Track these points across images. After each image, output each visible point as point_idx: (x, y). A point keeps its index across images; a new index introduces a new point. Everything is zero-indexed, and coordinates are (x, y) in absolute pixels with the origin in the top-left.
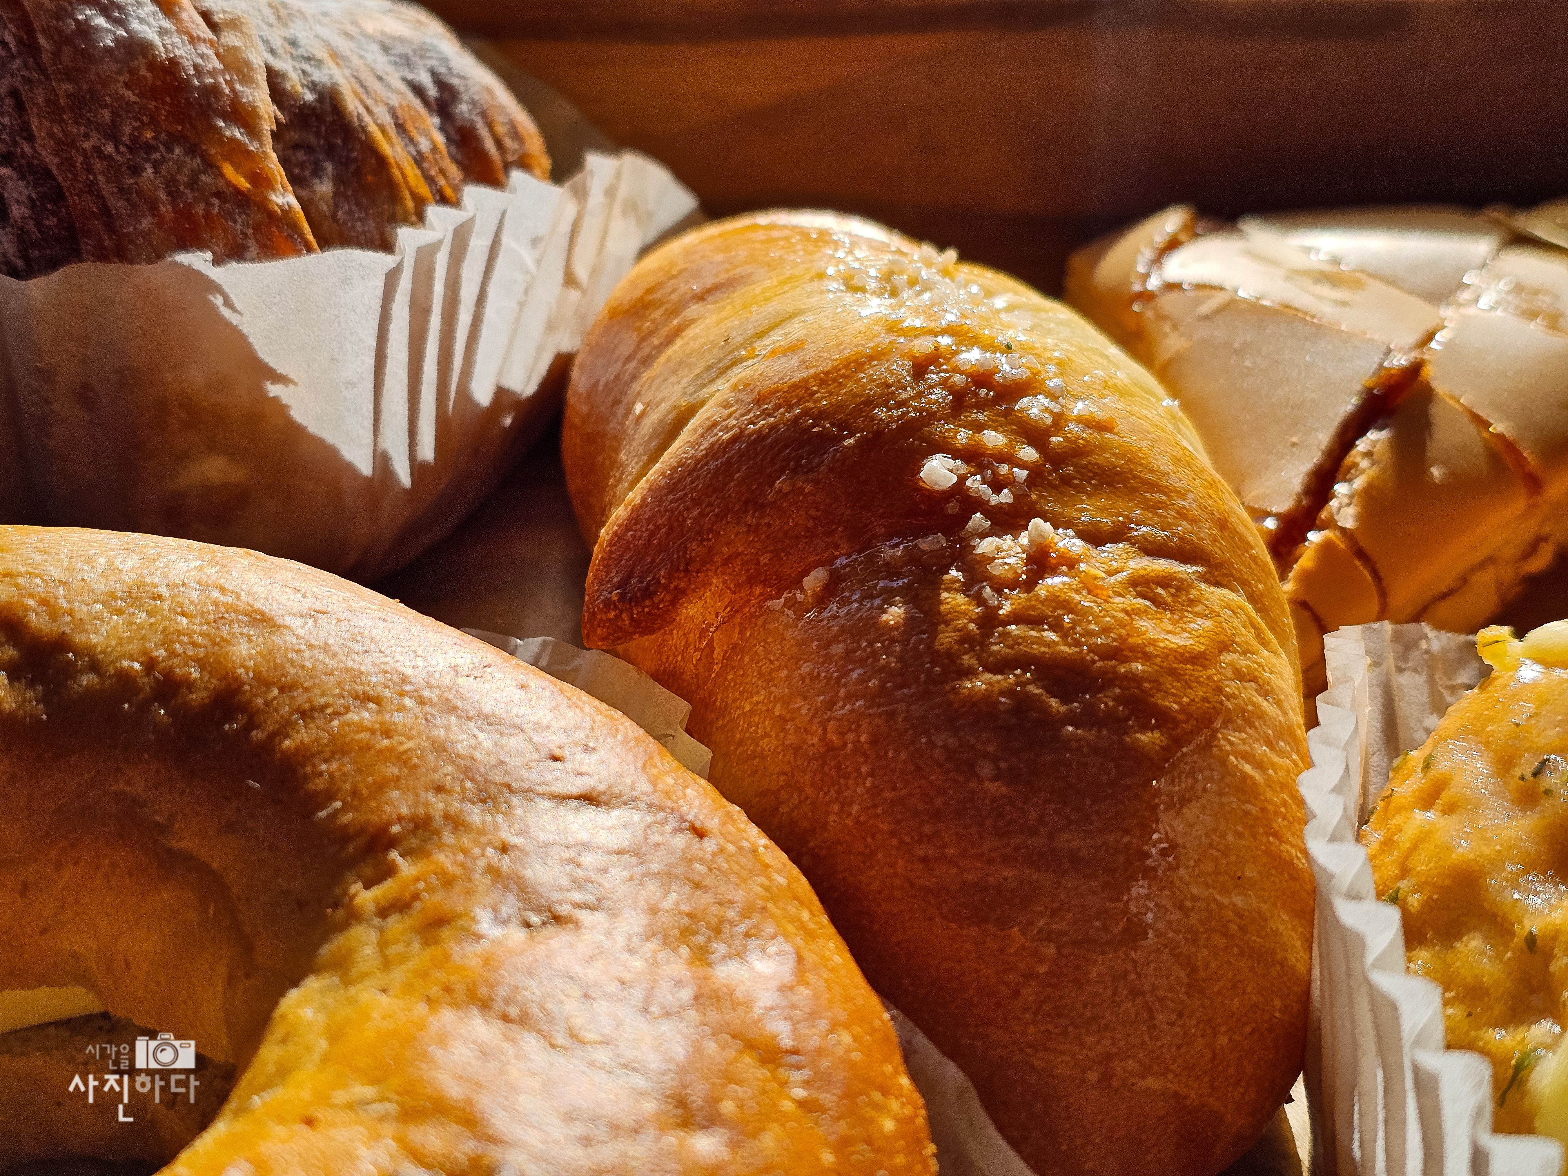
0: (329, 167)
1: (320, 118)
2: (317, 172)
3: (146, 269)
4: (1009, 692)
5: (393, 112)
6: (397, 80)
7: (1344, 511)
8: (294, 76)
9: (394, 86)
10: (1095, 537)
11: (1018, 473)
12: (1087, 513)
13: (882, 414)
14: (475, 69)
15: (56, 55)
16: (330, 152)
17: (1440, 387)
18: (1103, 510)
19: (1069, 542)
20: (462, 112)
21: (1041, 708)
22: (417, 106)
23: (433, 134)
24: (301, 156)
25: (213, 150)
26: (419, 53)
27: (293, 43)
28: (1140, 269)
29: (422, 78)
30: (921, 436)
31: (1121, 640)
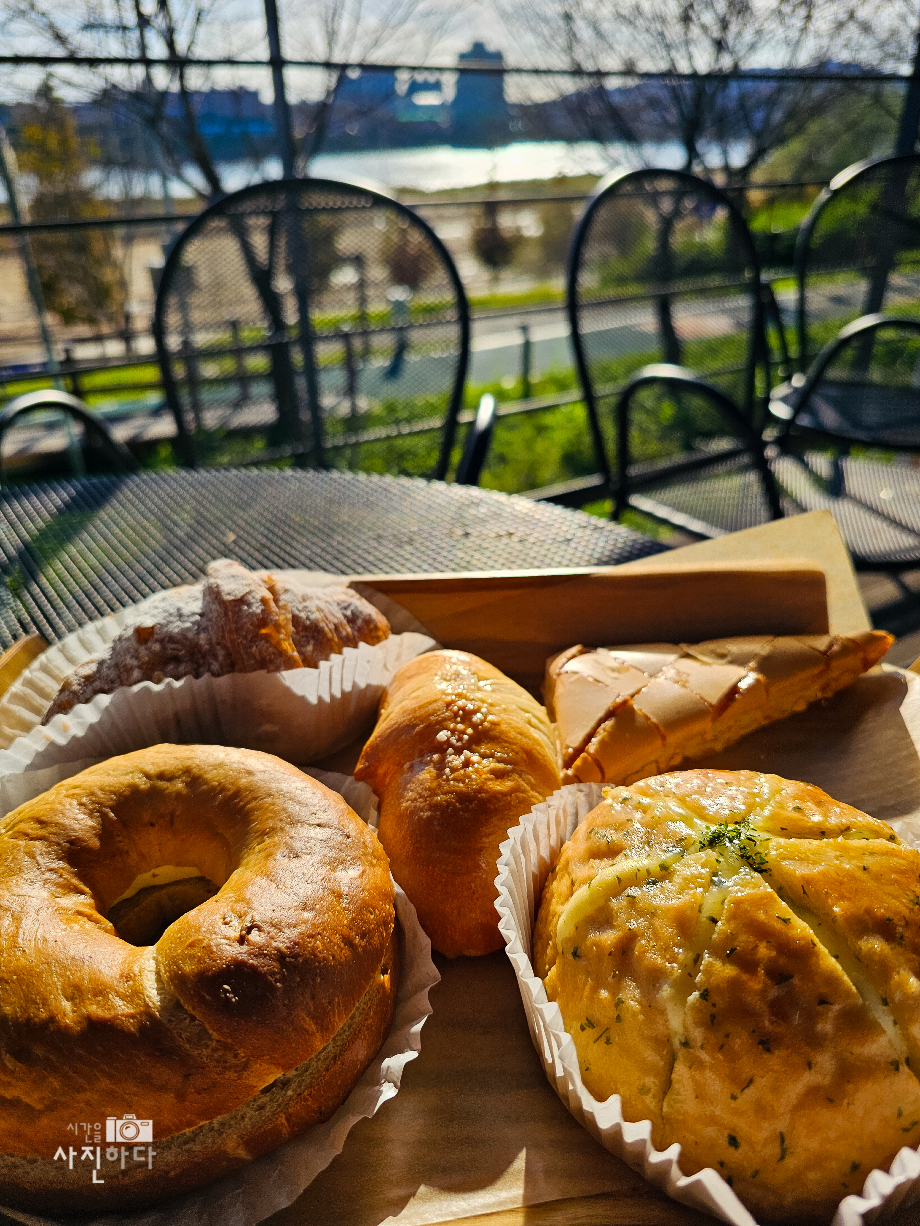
0: (311, 643)
1: (311, 628)
2: (308, 644)
3: (250, 674)
4: (446, 801)
5: (335, 624)
6: (340, 615)
7: (592, 747)
8: (304, 617)
9: (338, 616)
10: (483, 756)
11: (466, 737)
12: (483, 749)
13: (432, 718)
14: (367, 608)
15: (233, 617)
16: (313, 637)
17: (636, 707)
18: (488, 748)
19: (475, 758)
20: (359, 622)
21: (454, 806)
22: (345, 621)
23: (348, 629)
24: (304, 639)
25: (273, 642)
26: (349, 605)
27: (306, 607)
28: (560, 665)
29: (349, 613)
30: (441, 725)
31: (481, 787)
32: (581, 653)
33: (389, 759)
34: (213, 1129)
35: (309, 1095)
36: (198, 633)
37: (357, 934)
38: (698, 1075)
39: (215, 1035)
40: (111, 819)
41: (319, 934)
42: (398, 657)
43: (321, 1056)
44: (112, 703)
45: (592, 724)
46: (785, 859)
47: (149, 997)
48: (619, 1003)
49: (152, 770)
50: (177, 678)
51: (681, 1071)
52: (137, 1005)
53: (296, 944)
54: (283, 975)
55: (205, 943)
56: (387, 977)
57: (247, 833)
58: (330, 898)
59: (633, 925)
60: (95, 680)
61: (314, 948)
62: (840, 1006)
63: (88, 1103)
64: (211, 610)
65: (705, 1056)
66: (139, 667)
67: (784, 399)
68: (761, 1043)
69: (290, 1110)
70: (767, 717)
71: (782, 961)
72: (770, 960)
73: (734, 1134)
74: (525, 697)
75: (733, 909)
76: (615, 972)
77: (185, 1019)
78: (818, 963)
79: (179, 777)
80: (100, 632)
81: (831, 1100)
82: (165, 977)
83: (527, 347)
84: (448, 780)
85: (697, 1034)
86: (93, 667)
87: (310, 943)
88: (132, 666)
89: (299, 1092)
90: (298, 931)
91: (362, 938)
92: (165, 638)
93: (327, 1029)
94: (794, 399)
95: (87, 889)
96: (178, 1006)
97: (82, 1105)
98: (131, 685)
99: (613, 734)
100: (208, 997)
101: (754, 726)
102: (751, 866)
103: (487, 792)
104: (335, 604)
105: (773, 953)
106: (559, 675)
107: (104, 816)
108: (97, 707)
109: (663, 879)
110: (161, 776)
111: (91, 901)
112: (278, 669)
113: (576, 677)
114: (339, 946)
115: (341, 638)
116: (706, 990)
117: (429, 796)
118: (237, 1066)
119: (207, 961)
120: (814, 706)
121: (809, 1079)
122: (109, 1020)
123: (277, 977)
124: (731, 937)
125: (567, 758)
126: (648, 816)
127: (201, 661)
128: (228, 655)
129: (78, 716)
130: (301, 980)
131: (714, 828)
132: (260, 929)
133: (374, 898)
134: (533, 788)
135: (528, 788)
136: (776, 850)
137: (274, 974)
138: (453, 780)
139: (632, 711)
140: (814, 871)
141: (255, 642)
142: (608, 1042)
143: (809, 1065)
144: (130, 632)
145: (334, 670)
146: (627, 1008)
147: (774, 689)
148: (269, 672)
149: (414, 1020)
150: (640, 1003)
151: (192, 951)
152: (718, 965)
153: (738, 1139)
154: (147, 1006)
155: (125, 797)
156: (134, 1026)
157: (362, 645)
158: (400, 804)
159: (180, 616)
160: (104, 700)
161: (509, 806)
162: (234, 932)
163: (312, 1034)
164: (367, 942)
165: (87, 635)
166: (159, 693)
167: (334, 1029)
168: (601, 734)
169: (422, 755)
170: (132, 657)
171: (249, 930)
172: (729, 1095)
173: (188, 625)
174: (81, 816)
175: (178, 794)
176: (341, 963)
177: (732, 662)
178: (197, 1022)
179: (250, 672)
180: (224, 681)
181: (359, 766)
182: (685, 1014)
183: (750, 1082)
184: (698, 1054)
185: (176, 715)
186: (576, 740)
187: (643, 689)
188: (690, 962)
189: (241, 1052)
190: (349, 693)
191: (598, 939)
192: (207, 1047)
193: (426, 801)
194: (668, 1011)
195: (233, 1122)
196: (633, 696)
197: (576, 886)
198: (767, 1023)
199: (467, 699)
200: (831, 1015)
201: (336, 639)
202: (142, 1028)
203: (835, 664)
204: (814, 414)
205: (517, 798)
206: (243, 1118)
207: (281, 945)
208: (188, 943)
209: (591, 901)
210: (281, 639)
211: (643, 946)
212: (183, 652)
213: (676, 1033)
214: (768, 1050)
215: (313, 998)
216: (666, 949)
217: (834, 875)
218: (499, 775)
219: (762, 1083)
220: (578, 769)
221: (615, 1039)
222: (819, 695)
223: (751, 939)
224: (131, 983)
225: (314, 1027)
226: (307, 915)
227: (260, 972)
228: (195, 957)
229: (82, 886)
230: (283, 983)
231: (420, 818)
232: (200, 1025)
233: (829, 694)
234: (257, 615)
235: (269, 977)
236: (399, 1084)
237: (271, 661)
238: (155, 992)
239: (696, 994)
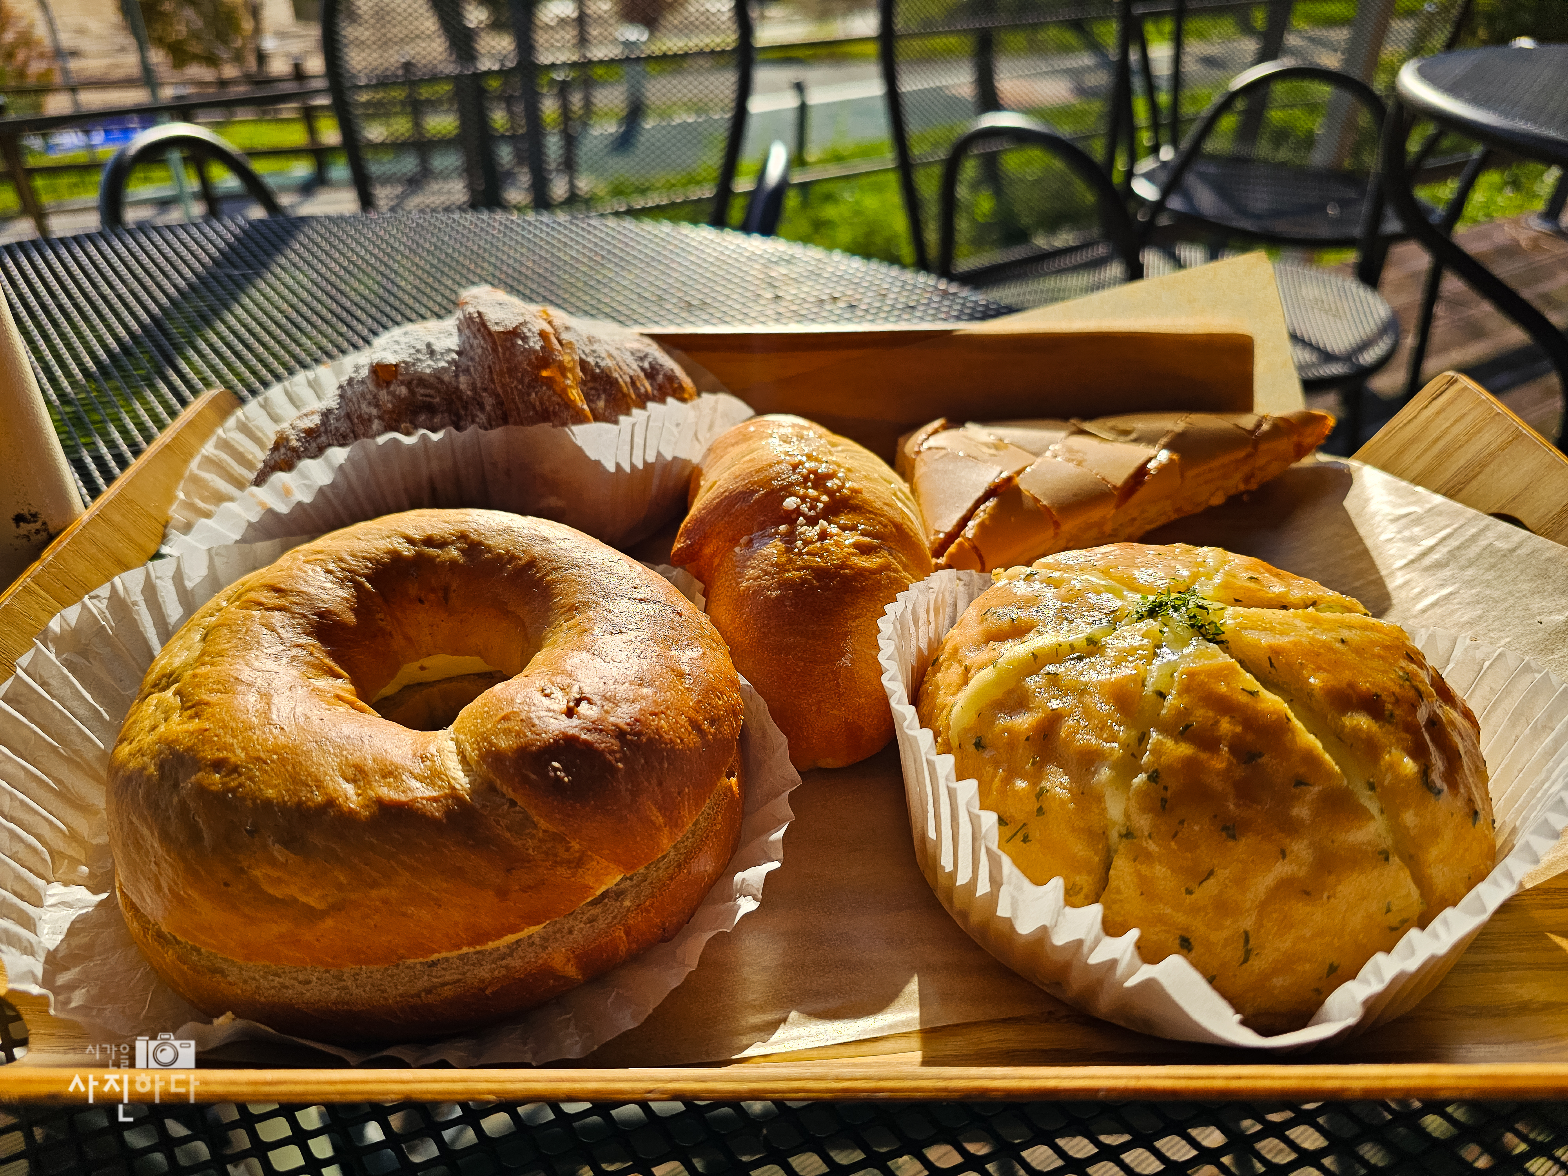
0: (603, 396)
1: (601, 378)
2: (599, 398)
3: (529, 428)
4: (800, 578)
5: (631, 377)
6: (635, 366)
7: (970, 530)
8: (593, 363)
9: (633, 368)
10: (843, 528)
11: (820, 505)
12: (843, 520)
13: (775, 483)
14: (668, 363)
15: (504, 354)
16: (605, 391)
17: (1022, 487)
18: (849, 519)
19: (833, 529)
20: (660, 378)
21: (811, 584)
22: (642, 375)
23: (646, 386)
24: (593, 392)
25: (557, 389)
26: (646, 356)
27: (594, 351)
28: (919, 442)
29: (646, 365)
30: (787, 490)
31: (843, 562)
32: (945, 428)
33: (718, 534)
34: (533, 943)
35: (651, 905)
36: (457, 376)
37: (705, 719)
38: (1144, 870)
39: (542, 823)
40: (367, 591)
41: (663, 713)
42: (711, 428)
43: (661, 864)
44: (348, 459)
45: (969, 504)
46: (1246, 628)
47: (454, 778)
48: (1041, 794)
49: (416, 535)
50: (434, 430)
51: (1122, 867)
52: (439, 787)
53: (636, 720)
54: (624, 753)
55: (523, 716)
56: (734, 780)
57: (550, 609)
58: (670, 676)
59: (1056, 704)
60: (319, 436)
61: (659, 728)
62: (1321, 788)
63: (385, 901)
64: (471, 346)
65: (1152, 847)
66: (380, 418)
67: (1149, 176)
68: (1225, 828)
69: (631, 922)
70: (1177, 510)
71: (1250, 737)
72: (1235, 736)
73: (1187, 935)
74: (884, 469)
75: (1186, 682)
76: (1034, 758)
77: (503, 804)
78: (1293, 740)
79: (452, 543)
80: (313, 385)
81: (1307, 893)
82: (473, 754)
83: (803, 110)
84: (800, 554)
85: (1143, 822)
86: (316, 420)
87: (653, 721)
88: (370, 415)
89: (638, 902)
90: (637, 706)
91: (712, 724)
92: (412, 380)
93: (676, 825)
94: (1163, 177)
95: (345, 674)
96: (492, 788)
97: (378, 903)
98: (373, 436)
99: (994, 516)
100: (533, 776)
101: (1162, 521)
102: (1204, 636)
103: (851, 568)
104: (629, 354)
105: (1239, 729)
106: (918, 453)
107: (358, 586)
108: (329, 463)
109: (1090, 655)
110: (429, 541)
111: (351, 687)
112: (564, 424)
113: (943, 452)
114: (686, 729)
115: (638, 395)
116: (1156, 771)
117: (777, 573)
118: (569, 862)
119: (529, 734)
120: (1234, 500)
121: (1282, 869)
122: (406, 803)
123: (618, 755)
124: (1186, 712)
125: (936, 545)
126: (1063, 590)
127: (463, 413)
128: (500, 403)
129: (304, 476)
130: (646, 762)
131: (1151, 598)
132: (590, 702)
133: (720, 681)
134: (905, 568)
135: (900, 568)
136: (1235, 619)
137: (614, 752)
138: (808, 554)
139: (1017, 491)
140: (1283, 641)
141: (534, 387)
142: (1026, 839)
143: (1283, 854)
144: (365, 372)
145: (636, 428)
146: (1054, 797)
147: (1190, 474)
148: (554, 426)
149: (775, 827)
150: (1070, 791)
151: (506, 725)
152: (1169, 743)
153: (1192, 940)
154: (453, 788)
155: (384, 564)
156: (438, 811)
157: (670, 400)
158: (738, 583)
159: (432, 352)
160: (339, 454)
161: (878, 584)
162: (560, 702)
163: (659, 829)
164: (717, 729)
165: (295, 389)
166: (410, 448)
167: (683, 826)
168: (981, 515)
169: (762, 527)
170: (369, 404)
171: (578, 702)
172: (1183, 889)
173: (443, 364)
174: (329, 585)
175: (453, 563)
176: (690, 749)
177: (1136, 441)
178: (517, 808)
179: (528, 425)
180: (496, 434)
181: (677, 545)
182: (1128, 799)
183: (1211, 873)
184: (1144, 844)
185: (431, 480)
186: (948, 524)
187: (1028, 469)
188: (1133, 741)
189: (575, 845)
190: (652, 465)
191: (1010, 725)
192: (533, 837)
193: (773, 578)
194: (1106, 797)
195: (558, 935)
196: (1019, 473)
197: (972, 672)
198: (1232, 807)
199: (816, 460)
200: (1309, 798)
201: (633, 396)
202: (449, 813)
203: (1263, 447)
204: (1187, 196)
205: (889, 577)
206: (570, 932)
207: (619, 721)
208: (499, 717)
209: (997, 683)
210: (568, 386)
211: (1070, 727)
212: (437, 400)
213: (1115, 824)
214: (1234, 837)
215: (660, 784)
216: (1102, 728)
217: (1309, 646)
218: (864, 550)
219: (1223, 874)
220: (952, 556)
221: (1035, 834)
222: (1242, 487)
223: (1211, 714)
224: (428, 763)
225: (661, 820)
226: (645, 691)
227: (596, 750)
228: (510, 731)
229: (337, 668)
230: (625, 765)
231: (767, 598)
232: (520, 812)
233: (1253, 486)
234: (535, 351)
235: (608, 756)
236: (760, 896)
237: (555, 414)
238: (461, 774)
239: (1142, 777)
